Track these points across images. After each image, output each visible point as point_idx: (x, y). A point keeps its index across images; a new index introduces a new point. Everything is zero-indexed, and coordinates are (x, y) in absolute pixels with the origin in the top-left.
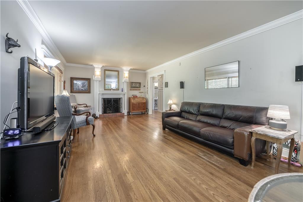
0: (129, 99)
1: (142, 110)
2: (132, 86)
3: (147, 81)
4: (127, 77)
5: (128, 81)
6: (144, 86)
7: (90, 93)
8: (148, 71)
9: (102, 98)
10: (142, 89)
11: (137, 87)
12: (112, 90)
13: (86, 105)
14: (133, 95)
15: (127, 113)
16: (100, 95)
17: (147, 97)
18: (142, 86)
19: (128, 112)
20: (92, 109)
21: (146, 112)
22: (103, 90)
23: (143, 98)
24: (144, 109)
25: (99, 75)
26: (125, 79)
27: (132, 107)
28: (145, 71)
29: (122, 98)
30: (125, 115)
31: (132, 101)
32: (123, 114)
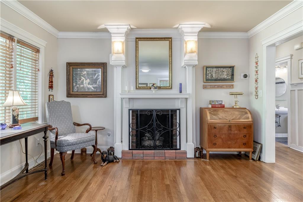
0: (201, 112)
1: (239, 148)
2: (209, 77)
3: (253, 61)
4: (192, 52)
5: (196, 63)
6: (245, 76)
7: (106, 97)
8: (260, 28)
9: (129, 110)
10: (239, 85)
11: (224, 80)
12: (152, 89)
13: (88, 127)
14: (211, 102)
15: (195, 152)
16: (124, 100)
17: (256, 105)
18: (238, 75)
19: (196, 149)
20: (109, 135)
21: (254, 152)
22: (133, 88)
23: (243, 111)
24: (245, 145)
25: (121, 51)
26: (187, 57)
27: (209, 135)
28: (246, 30)
29: (179, 110)
30: (188, 156)
31: (209, 118)
32: (184, 156)
